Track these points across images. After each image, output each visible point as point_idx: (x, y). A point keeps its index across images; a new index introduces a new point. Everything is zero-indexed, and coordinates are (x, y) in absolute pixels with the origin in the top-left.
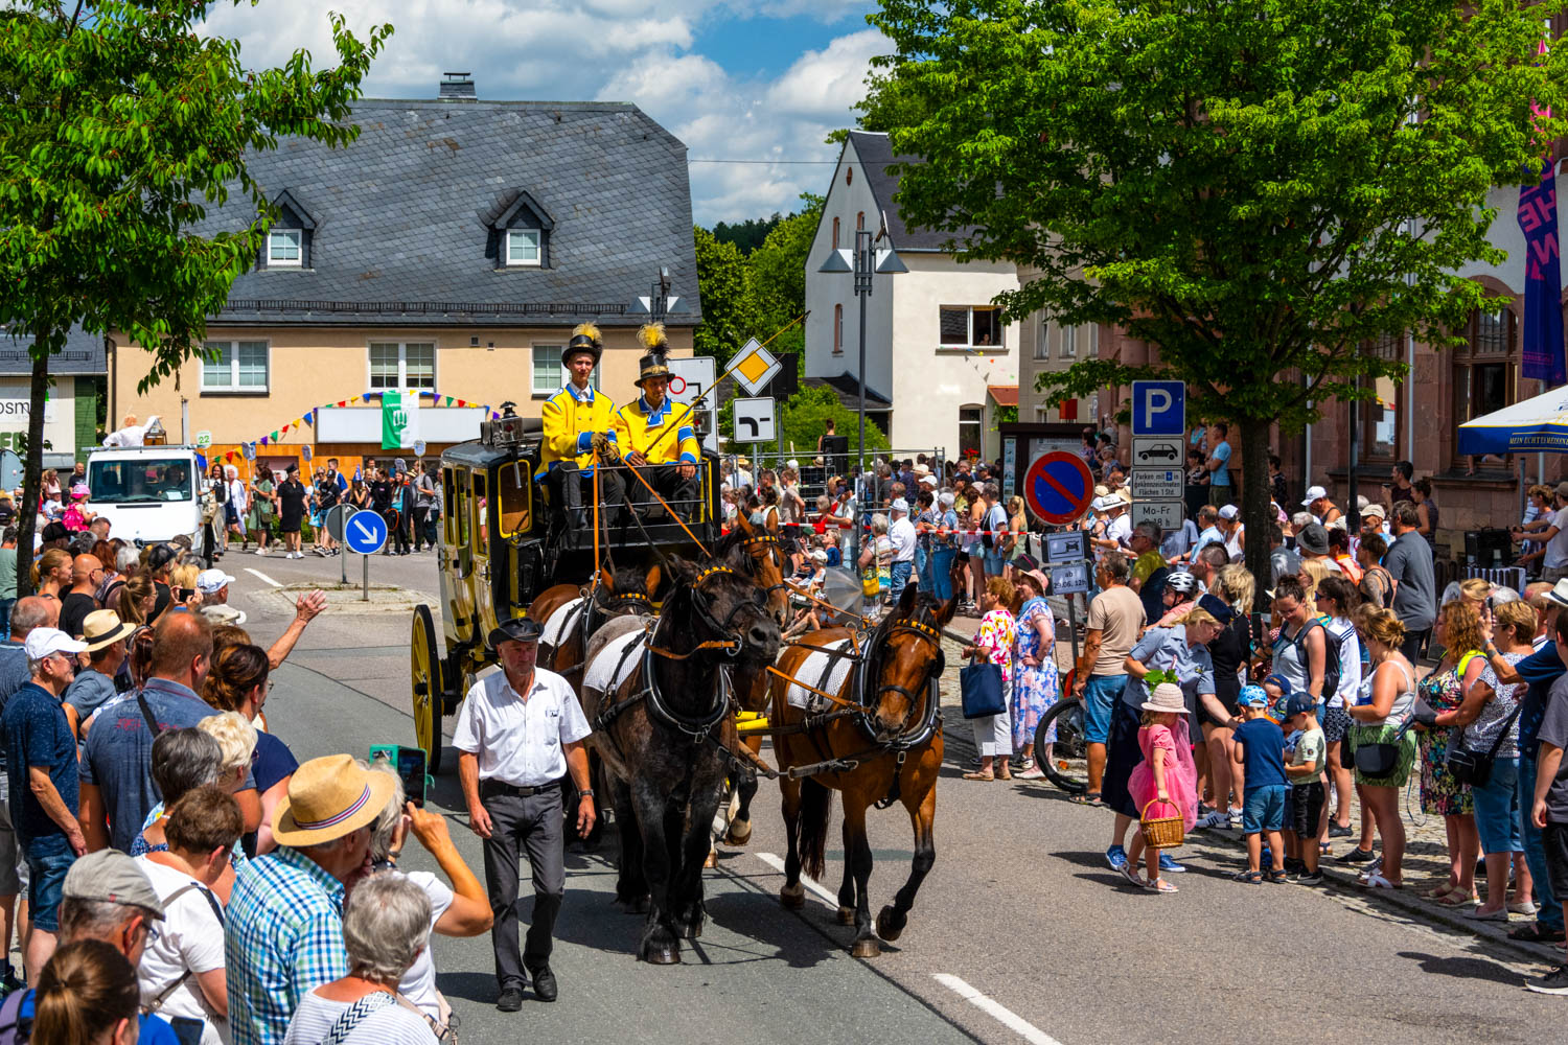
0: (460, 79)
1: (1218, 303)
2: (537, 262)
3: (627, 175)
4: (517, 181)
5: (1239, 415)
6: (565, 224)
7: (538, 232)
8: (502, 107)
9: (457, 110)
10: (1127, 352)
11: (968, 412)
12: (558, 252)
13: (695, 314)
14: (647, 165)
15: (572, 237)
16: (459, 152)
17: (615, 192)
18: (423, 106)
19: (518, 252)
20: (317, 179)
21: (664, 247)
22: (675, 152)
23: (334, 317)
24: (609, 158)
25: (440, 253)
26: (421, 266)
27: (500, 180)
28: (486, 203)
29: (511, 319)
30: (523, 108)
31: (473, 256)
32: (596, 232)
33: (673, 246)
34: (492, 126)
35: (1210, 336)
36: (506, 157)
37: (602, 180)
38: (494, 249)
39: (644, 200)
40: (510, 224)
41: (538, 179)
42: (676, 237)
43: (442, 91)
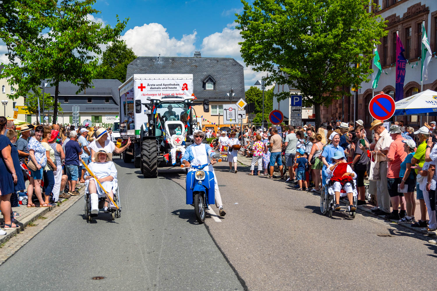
0: (198, 53)
2: (213, 89)
3: (231, 72)
4: (209, 73)
6: (219, 82)
7: (213, 83)
8: (206, 59)
9: (197, 59)
12: (217, 87)
14: (235, 70)
15: (219, 84)
16: (197, 67)
17: (229, 76)
18: (191, 59)
19: (208, 87)
22: (241, 68)
24: (228, 69)
27: (205, 73)
28: (202, 78)
30: (211, 59)
31: (199, 88)
32: (224, 83)
33: (240, 86)
34: (204, 62)
36: (207, 69)
37: (226, 73)
38: (204, 86)
39: (235, 77)
40: (207, 81)
41: (213, 73)
42: (241, 84)
43: (194, 55)
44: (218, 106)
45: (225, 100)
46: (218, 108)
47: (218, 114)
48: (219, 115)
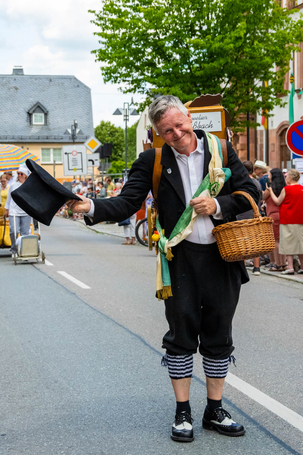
2: (43, 123)
3: (72, 98)
4: (37, 99)
6: (53, 112)
7: (43, 114)
8: (32, 76)
12: (50, 120)
14: (78, 94)
15: (54, 116)
16: (18, 90)
17: (68, 103)
19: (36, 121)
21: (83, 119)
25: (12, 121)
26: (6, 125)
27: (31, 99)
28: (27, 106)
29: (34, 141)
30: (40, 77)
31: (22, 122)
32: (62, 115)
33: (86, 118)
34: (29, 82)
36: (34, 92)
39: (78, 105)
40: (34, 112)
41: (44, 99)
42: (87, 116)
44: (52, 150)
45: (64, 140)
46: (52, 153)
47: (52, 162)
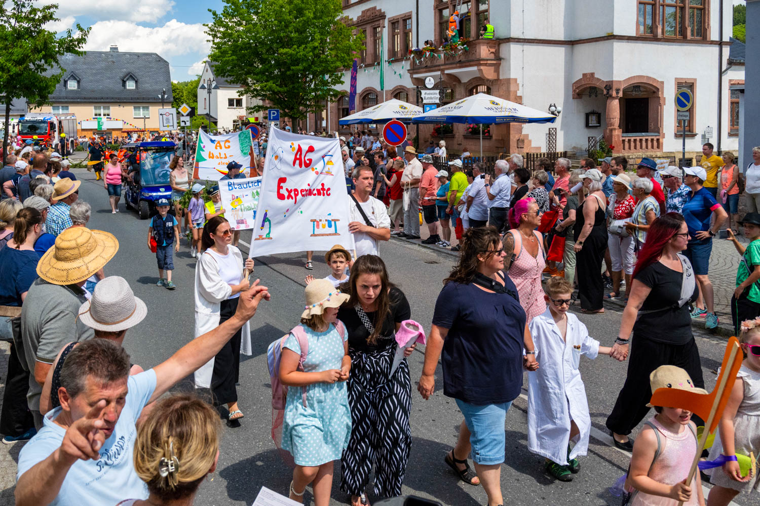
0: (114, 47)
1: (286, 92)
2: (134, 88)
3: (155, 69)
4: (129, 70)
5: (290, 117)
6: (141, 79)
8: (125, 54)
9: (114, 54)
10: (268, 103)
11: (234, 121)
12: (140, 86)
13: (172, 99)
14: (160, 67)
15: (143, 82)
16: (115, 63)
17: (152, 73)
18: (106, 53)
19: (130, 86)
20: (80, 69)
21: (164, 85)
22: (166, 64)
23: (85, 100)
24: (151, 65)
25: (111, 86)
26: (106, 89)
27: (124, 70)
28: (122, 75)
29: (128, 101)
30: (130, 54)
31: (119, 87)
32: (148, 82)
33: (166, 85)
34: (123, 58)
35: (284, 99)
36: (126, 65)
37: (149, 70)
38: (124, 85)
40: (127, 80)
41: (134, 69)
43: (111, 49)
44: (142, 107)
45: (150, 101)
46: (141, 110)
48: (145, 118)
